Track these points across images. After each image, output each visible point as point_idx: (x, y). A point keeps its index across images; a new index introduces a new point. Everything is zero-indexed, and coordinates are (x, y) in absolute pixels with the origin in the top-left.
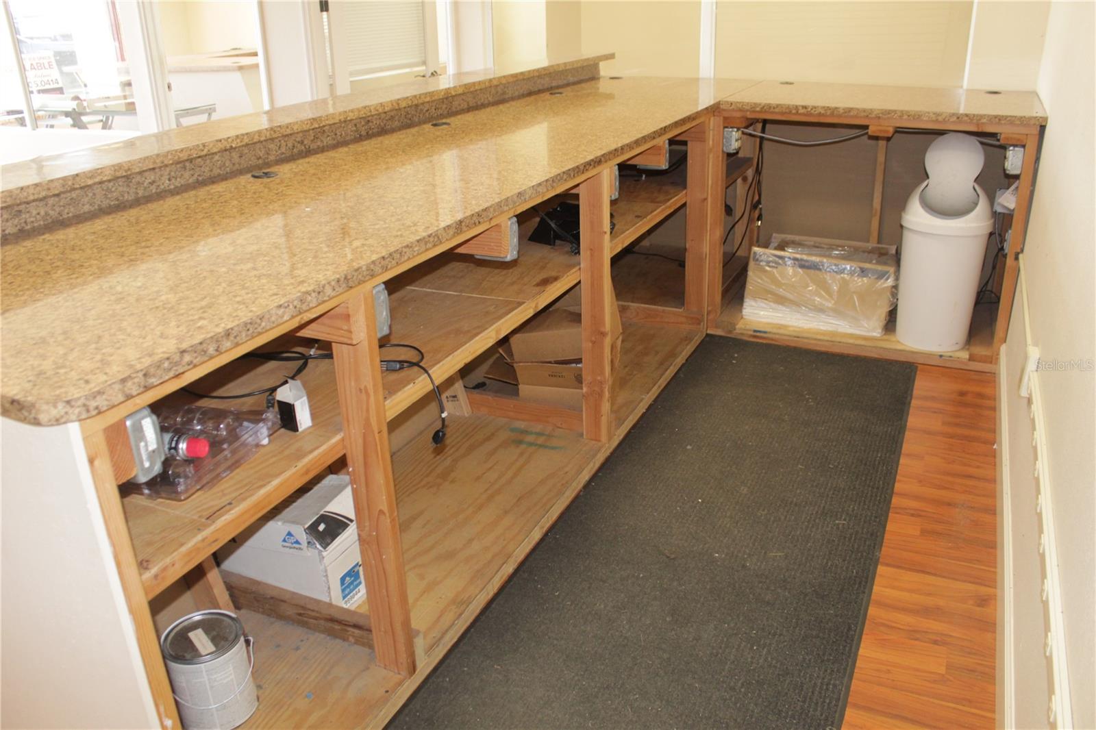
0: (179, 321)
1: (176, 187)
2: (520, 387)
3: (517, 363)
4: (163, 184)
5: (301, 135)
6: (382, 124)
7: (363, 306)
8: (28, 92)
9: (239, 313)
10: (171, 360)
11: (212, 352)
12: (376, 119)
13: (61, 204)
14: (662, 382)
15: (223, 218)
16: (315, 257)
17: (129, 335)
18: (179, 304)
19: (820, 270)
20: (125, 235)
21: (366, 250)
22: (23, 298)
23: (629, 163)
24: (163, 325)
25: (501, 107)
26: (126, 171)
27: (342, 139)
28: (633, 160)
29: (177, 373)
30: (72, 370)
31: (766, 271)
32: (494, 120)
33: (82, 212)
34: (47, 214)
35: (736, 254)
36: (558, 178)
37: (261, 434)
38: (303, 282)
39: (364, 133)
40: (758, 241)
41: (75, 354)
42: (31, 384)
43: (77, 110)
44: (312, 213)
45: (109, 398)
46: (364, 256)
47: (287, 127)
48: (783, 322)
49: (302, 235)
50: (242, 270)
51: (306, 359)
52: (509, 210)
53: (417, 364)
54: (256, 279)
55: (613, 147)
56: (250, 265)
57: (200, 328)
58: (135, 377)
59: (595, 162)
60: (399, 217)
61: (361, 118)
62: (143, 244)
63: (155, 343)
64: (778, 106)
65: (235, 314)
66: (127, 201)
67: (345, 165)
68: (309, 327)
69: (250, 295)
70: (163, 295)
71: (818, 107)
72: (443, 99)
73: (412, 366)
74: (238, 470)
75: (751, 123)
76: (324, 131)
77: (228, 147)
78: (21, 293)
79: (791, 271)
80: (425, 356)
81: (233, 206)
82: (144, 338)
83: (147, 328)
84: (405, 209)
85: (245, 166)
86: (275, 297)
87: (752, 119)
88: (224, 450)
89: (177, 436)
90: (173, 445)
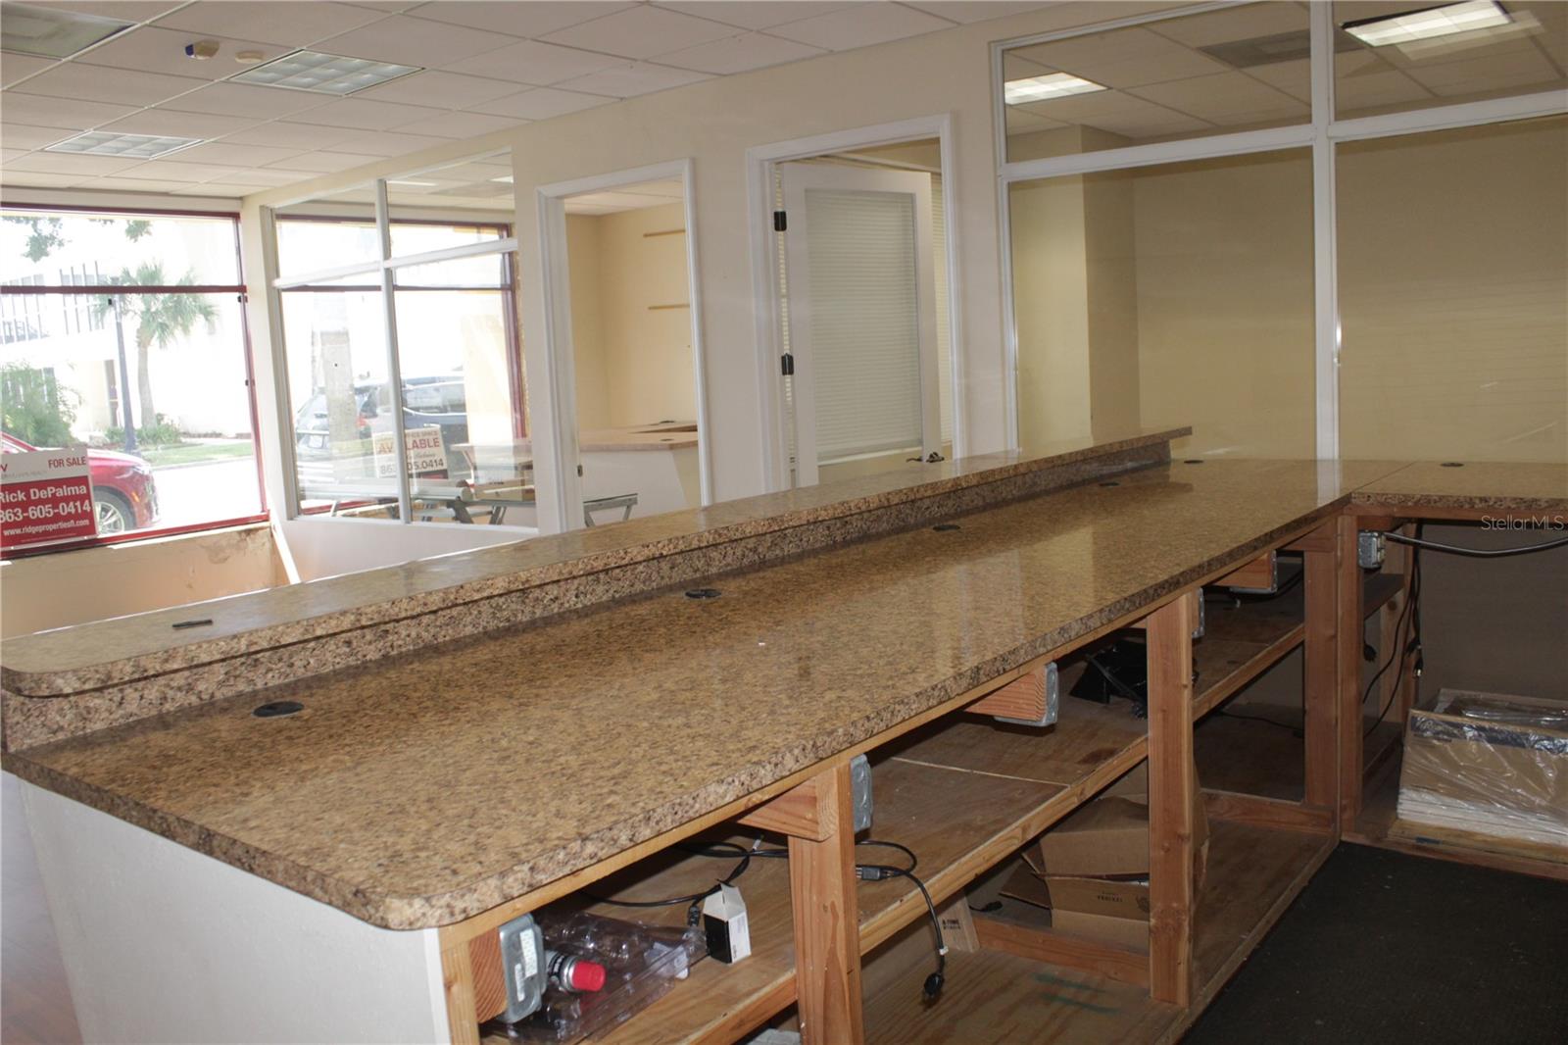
0: (583, 794)
1: (585, 606)
2: (1055, 912)
3: (1049, 875)
4: (568, 602)
5: (754, 540)
6: (864, 526)
7: (836, 786)
8: (407, 476)
9: (665, 788)
10: (568, 850)
11: (624, 843)
12: (857, 519)
13: (438, 623)
14: (1272, 915)
15: (647, 651)
16: (772, 712)
17: (514, 810)
18: (583, 770)
19: (1523, 746)
20: (515, 669)
21: (843, 706)
22: (381, 749)
23: (1218, 584)
24: (560, 799)
25: (1031, 503)
26: (523, 584)
27: (809, 547)
28: (1225, 579)
29: (575, 870)
30: (436, 854)
31: (1433, 747)
32: (1022, 522)
33: (462, 635)
34: (419, 636)
35: (1384, 719)
36: (1118, 607)
37: (677, 963)
38: (754, 747)
39: (839, 539)
40: (1417, 700)
41: (442, 831)
42: (382, 869)
43: (462, 498)
44: (767, 649)
45: (481, 898)
46: (841, 714)
47: (737, 530)
48: (1464, 826)
49: (754, 680)
50: (669, 726)
51: (746, 855)
52: (1048, 652)
53: (907, 872)
54: (689, 740)
55: (1196, 562)
56: (681, 720)
57: (609, 806)
58: (519, 871)
59: (1170, 585)
60: (891, 659)
61: (836, 519)
62: (538, 683)
63: (548, 824)
64: (1441, 498)
65: (658, 790)
66: (521, 623)
67: (815, 583)
68: (757, 812)
69: (680, 763)
70: (561, 755)
71: (1505, 498)
72: (950, 492)
73: (899, 875)
74: (642, 1014)
75: (1399, 523)
76: (785, 535)
77: (657, 554)
78: (379, 741)
79: (1474, 746)
80: (918, 860)
81: (660, 635)
82: (534, 816)
83: (538, 802)
84: (898, 647)
85: (678, 580)
86: (715, 768)
87: (1400, 518)
88: (626, 982)
89: (563, 957)
90: (556, 969)
